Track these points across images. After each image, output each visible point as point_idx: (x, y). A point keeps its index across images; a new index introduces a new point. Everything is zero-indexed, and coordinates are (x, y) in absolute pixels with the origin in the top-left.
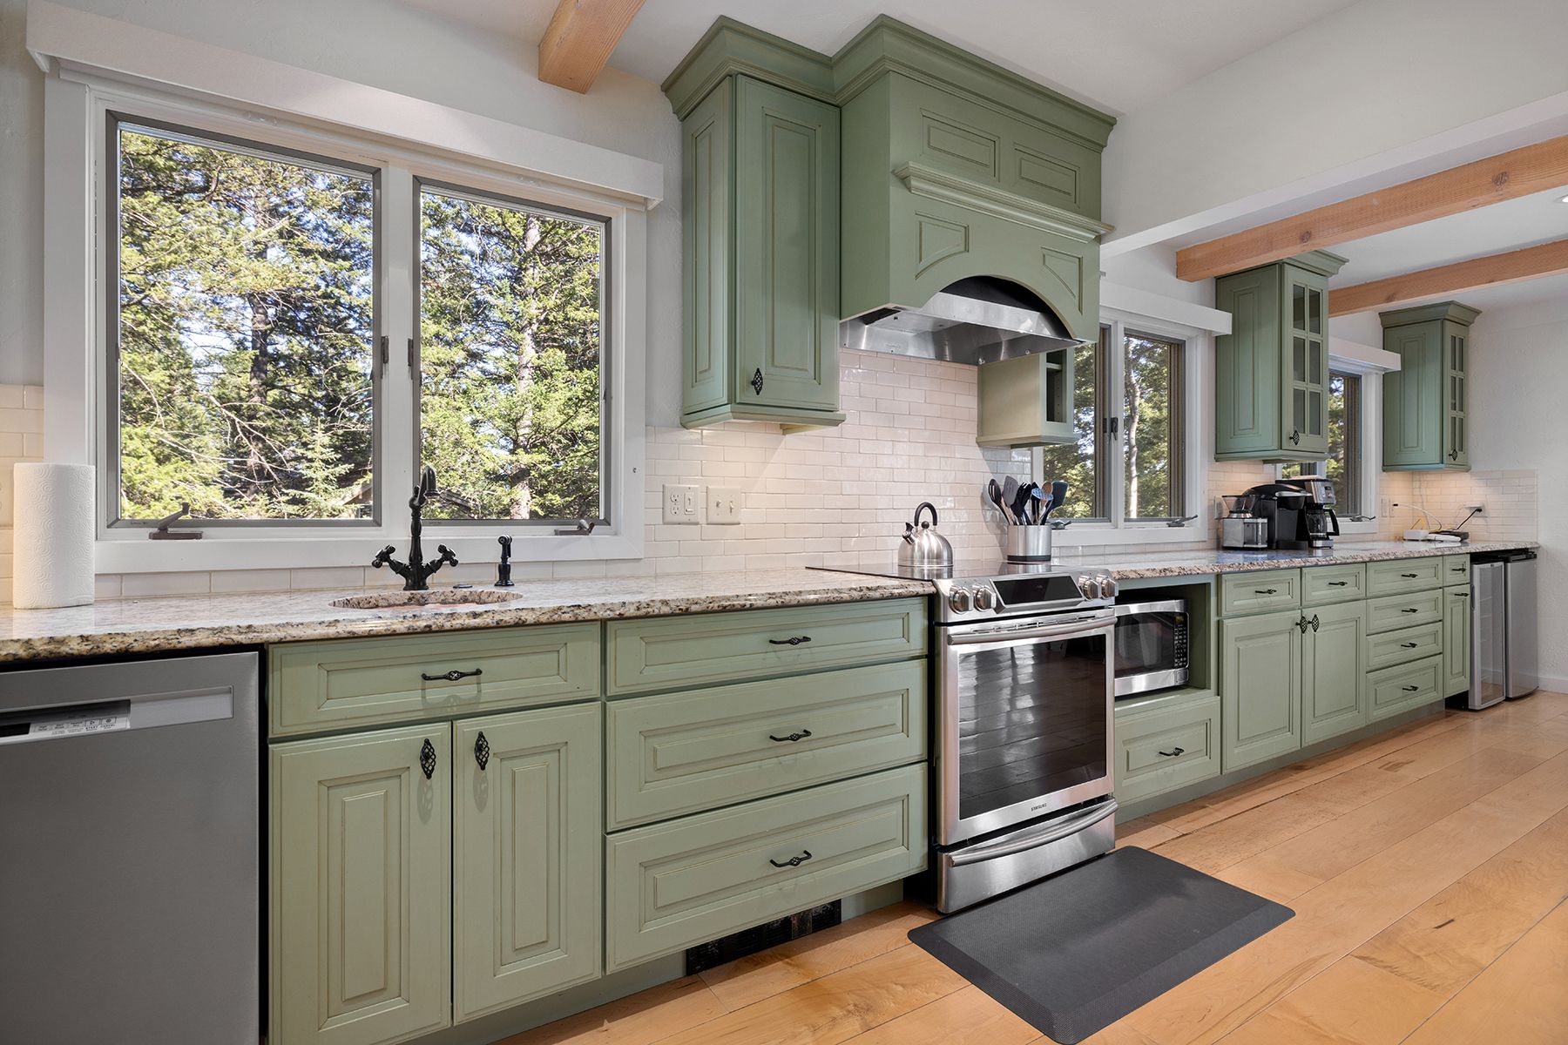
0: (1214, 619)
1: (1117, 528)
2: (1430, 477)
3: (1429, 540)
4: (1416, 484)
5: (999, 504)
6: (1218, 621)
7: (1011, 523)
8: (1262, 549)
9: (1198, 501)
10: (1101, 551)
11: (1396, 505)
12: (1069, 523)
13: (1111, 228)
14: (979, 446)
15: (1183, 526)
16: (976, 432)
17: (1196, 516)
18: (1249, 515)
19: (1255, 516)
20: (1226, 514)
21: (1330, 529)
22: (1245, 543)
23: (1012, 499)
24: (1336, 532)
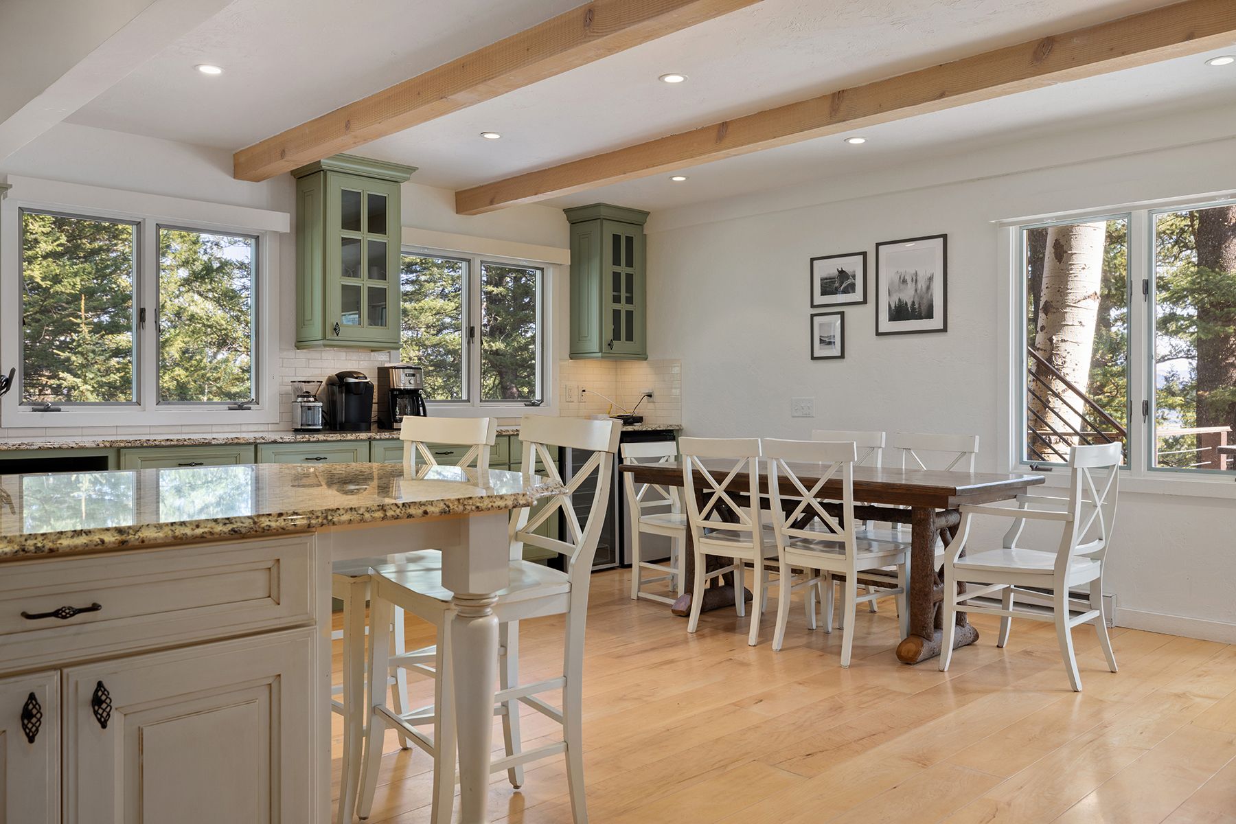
1: (145, 410)
8: (318, 430)
10: (112, 431)
11: (585, 391)
15: (248, 409)
18: (311, 400)
22: (302, 425)
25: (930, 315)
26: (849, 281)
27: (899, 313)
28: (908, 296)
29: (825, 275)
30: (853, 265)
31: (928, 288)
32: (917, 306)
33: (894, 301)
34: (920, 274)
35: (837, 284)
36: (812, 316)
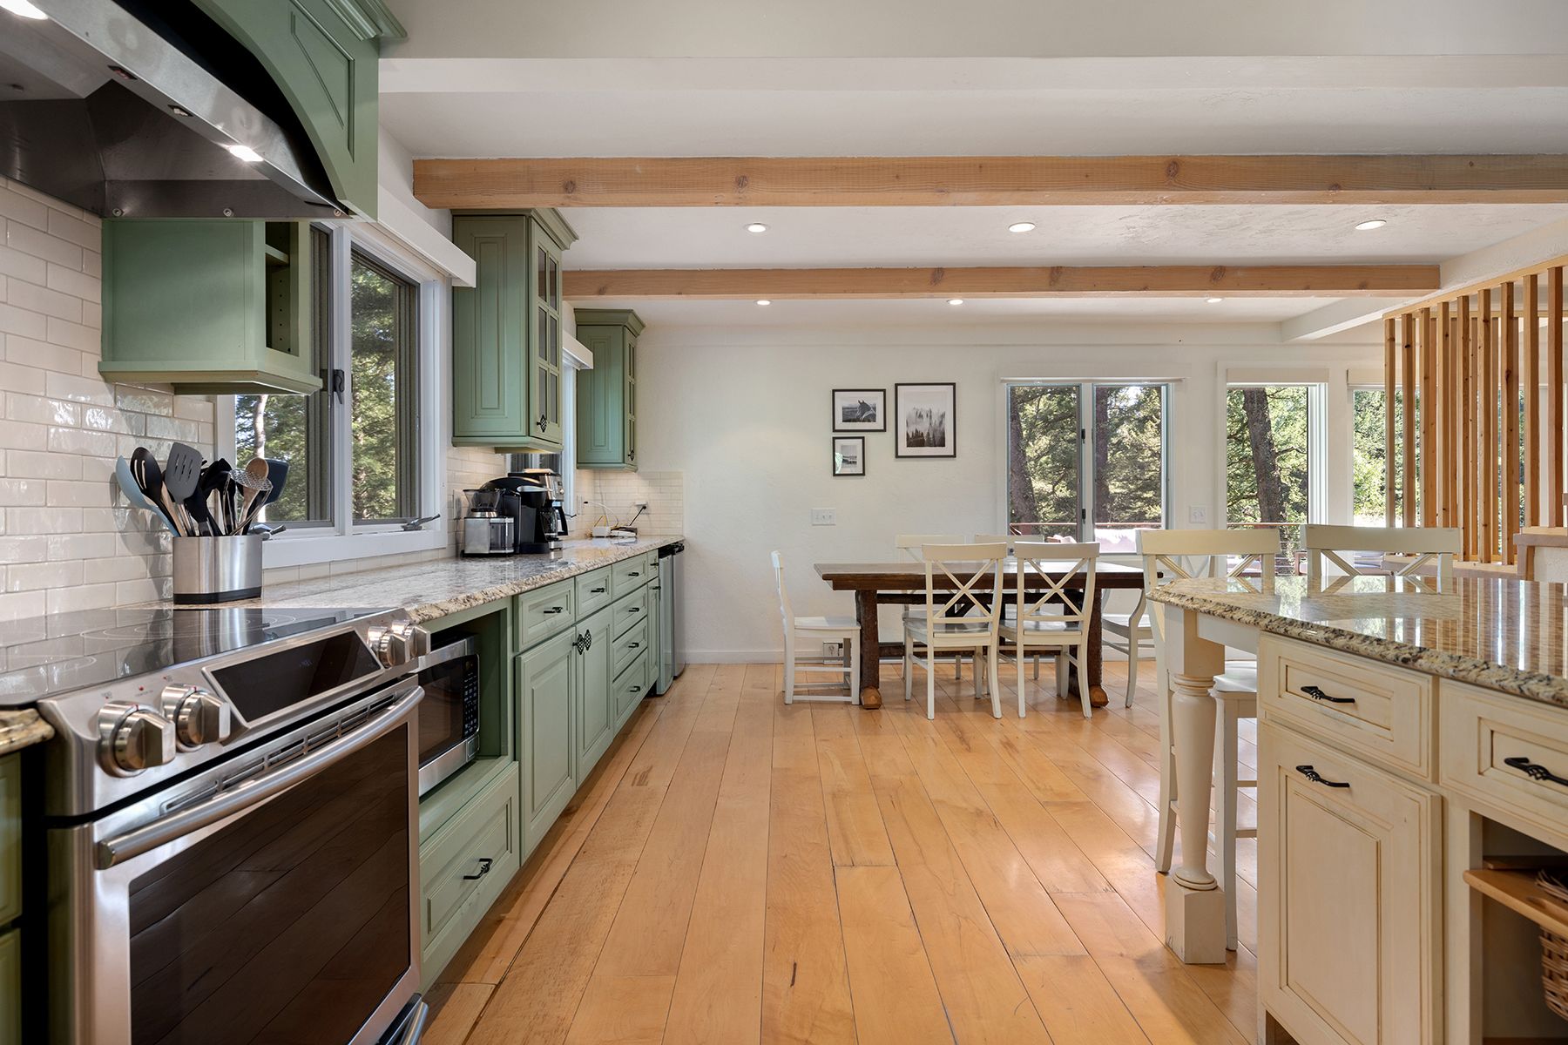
0: (510, 656)
1: (343, 534)
2: (612, 476)
3: (611, 537)
4: (597, 481)
5: (157, 498)
6: (514, 658)
7: (182, 532)
8: (509, 555)
9: (436, 497)
10: (324, 571)
11: (586, 503)
12: (282, 530)
13: (402, 34)
14: (106, 381)
15: (420, 529)
16: (99, 351)
17: (439, 516)
18: (494, 514)
19: (501, 514)
20: (464, 514)
21: (560, 529)
22: (491, 549)
23: (188, 488)
24: (565, 532)
25: (942, 444)
26: (870, 412)
27: (916, 440)
28: (924, 427)
29: (847, 404)
30: (875, 400)
31: (941, 423)
32: (931, 436)
33: (912, 430)
34: (934, 412)
35: (861, 413)
36: (834, 439)
